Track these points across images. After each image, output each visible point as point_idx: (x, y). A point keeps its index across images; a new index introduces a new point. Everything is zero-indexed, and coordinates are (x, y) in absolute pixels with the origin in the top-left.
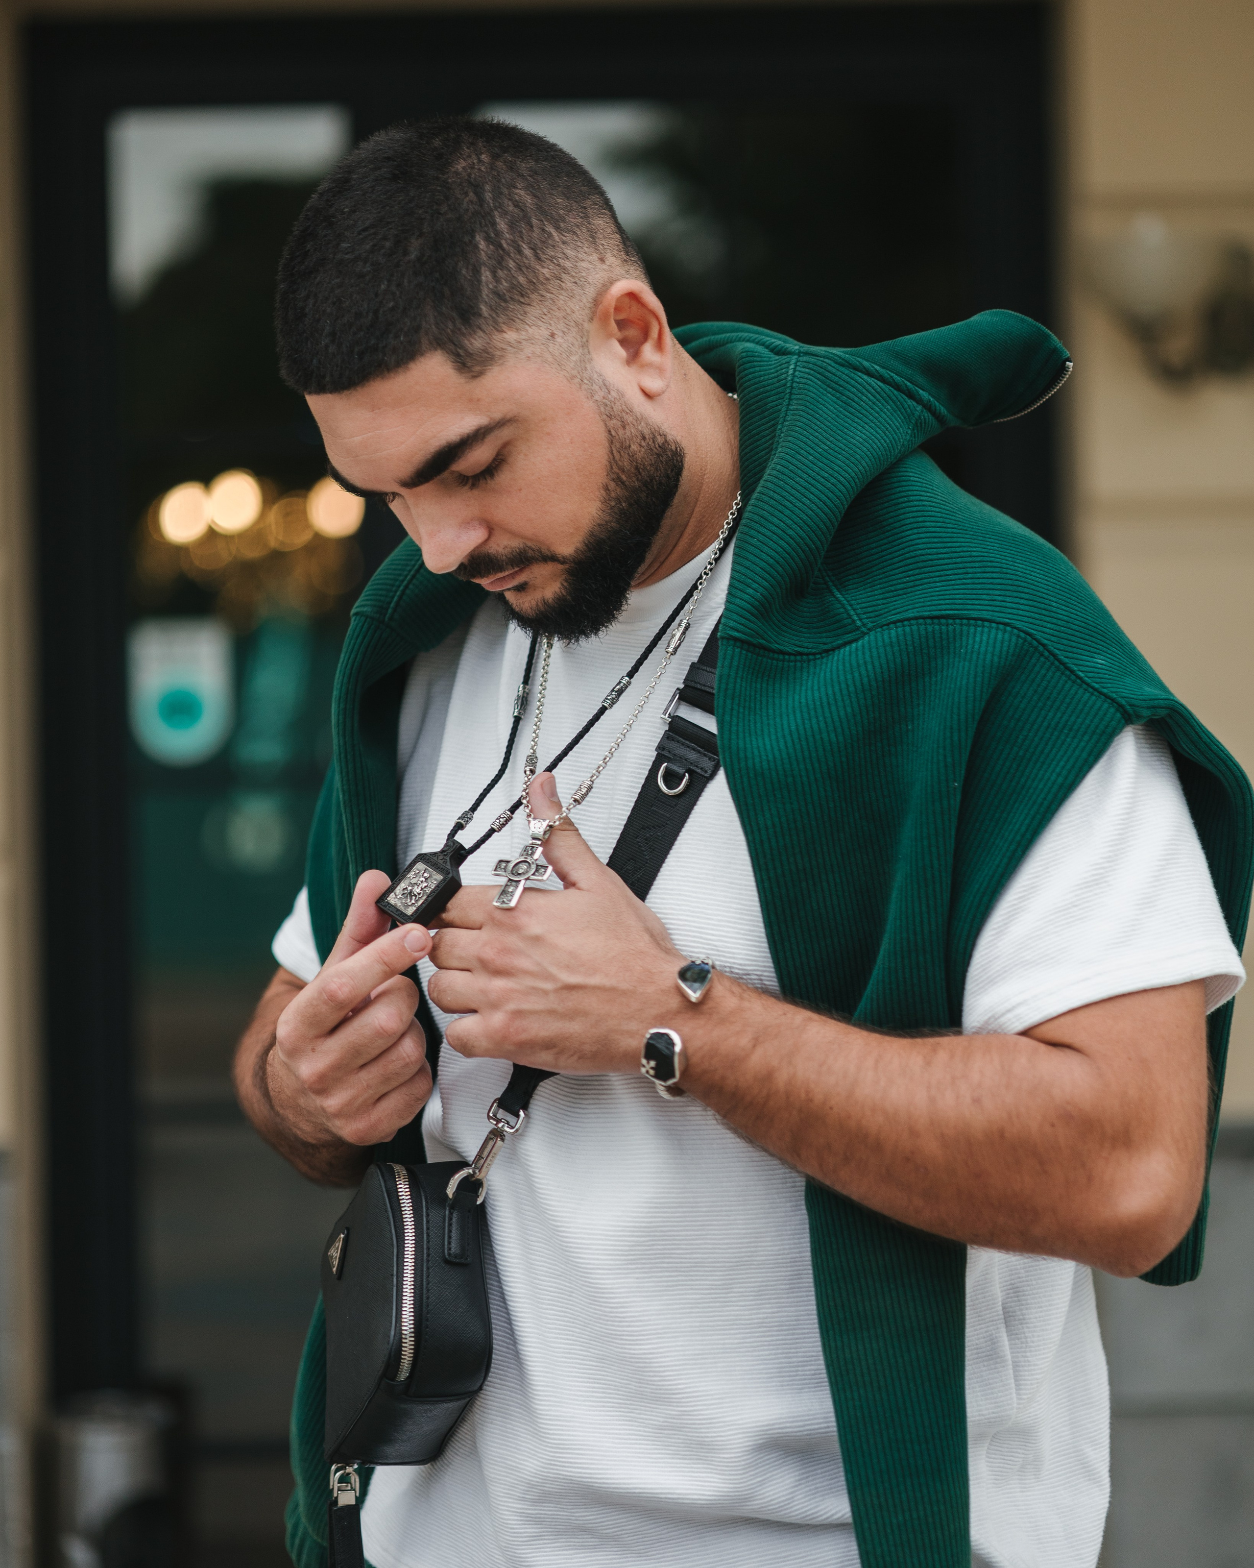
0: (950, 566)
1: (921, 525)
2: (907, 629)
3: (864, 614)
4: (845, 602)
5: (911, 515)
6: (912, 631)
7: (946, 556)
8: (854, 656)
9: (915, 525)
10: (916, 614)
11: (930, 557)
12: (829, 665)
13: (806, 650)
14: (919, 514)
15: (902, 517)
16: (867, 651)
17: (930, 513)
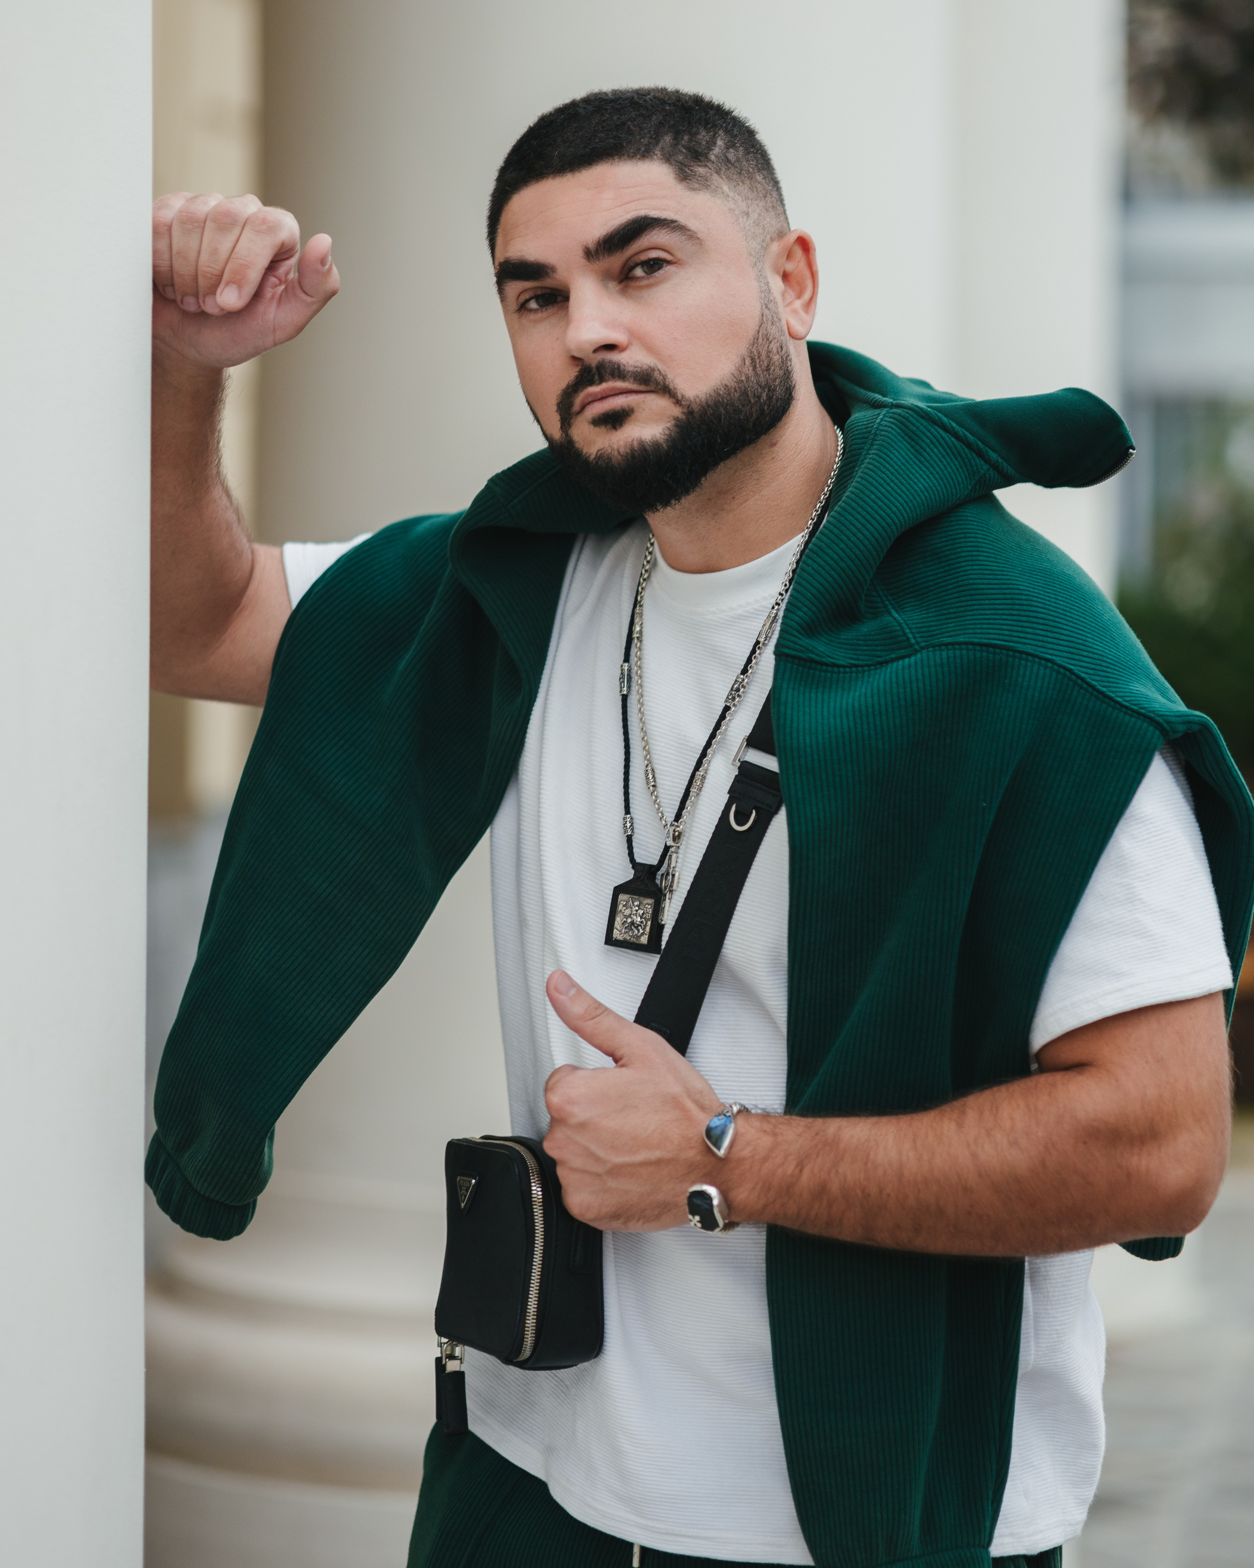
0: (999, 596)
1: (975, 558)
2: (958, 652)
3: (918, 633)
4: (902, 621)
5: (966, 549)
6: (961, 655)
7: (996, 586)
8: (907, 671)
9: (970, 558)
10: (967, 640)
11: (981, 586)
12: (882, 675)
13: (861, 663)
14: (974, 549)
15: (959, 550)
16: (919, 668)
17: (984, 549)
